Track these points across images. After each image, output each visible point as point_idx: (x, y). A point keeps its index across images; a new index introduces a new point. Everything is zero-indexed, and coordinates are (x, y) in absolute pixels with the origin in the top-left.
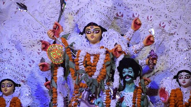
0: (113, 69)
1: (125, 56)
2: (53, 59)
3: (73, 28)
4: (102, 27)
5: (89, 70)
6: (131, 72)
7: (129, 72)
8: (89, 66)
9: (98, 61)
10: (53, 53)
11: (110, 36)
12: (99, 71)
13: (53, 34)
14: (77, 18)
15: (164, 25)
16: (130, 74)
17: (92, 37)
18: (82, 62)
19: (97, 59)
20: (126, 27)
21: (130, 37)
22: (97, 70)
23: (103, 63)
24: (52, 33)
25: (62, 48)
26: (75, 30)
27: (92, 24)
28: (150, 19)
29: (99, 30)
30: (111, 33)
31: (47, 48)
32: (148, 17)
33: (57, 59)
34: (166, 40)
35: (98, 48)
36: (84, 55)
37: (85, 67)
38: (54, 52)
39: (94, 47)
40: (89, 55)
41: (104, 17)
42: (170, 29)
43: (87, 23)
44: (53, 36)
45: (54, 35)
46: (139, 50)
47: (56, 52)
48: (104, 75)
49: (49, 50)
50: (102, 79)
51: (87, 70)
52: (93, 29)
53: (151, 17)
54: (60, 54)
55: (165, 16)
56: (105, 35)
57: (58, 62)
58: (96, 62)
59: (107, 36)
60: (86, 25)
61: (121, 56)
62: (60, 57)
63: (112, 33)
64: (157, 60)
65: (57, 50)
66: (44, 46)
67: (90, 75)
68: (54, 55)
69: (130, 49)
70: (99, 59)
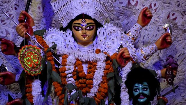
0: (118, 83)
1: (134, 64)
2: (28, 68)
3: (38, 19)
4: (97, 20)
5: (83, 85)
6: (147, 89)
7: (144, 88)
8: (82, 79)
9: (95, 72)
10: (27, 58)
11: (108, 34)
12: (97, 86)
13: (26, 30)
14: (56, 6)
15: (174, 17)
16: (145, 92)
17: (84, 35)
18: (70, 73)
19: (93, 69)
20: (119, 19)
21: (136, 35)
22: (94, 85)
23: (102, 74)
24: (24, 28)
25: (38, 50)
26: (41, 21)
27: (84, 16)
28: (154, 8)
29: (94, 26)
30: (109, 29)
31: (19, 52)
32: (151, 5)
33: (33, 68)
34: (179, 39)
35: (91, 51)
36: (74, 62)
37: (75, 80)
38: (29, 57)
39: (84, 49)
40: (80, 62)
41: (100, 5)
42: (183, 23)
43: (76, 15)
44: (26, 34)
45: (27, 32)
46: (149, 55)
47: (30, 58)
48: (105, 92)
49: (21, 54)
50: (102, 98)
51: (80, 85)
52: (85, 24)
53: (155, 5)
54: (36, 61)
55: (177, 5)
56: (102, 33)
57: (34, 72)
58: (93, 73)
59: (104, 33)
60: (74, 18)
61: (128, 64)
62: (37, 65)
63: (112, 30)
64: (177, 71)
65: (32, 54)
66: (5, 47)
67: (85, 92)
68: (28, 62)
69: (138, 54)
70: (96, 69)
